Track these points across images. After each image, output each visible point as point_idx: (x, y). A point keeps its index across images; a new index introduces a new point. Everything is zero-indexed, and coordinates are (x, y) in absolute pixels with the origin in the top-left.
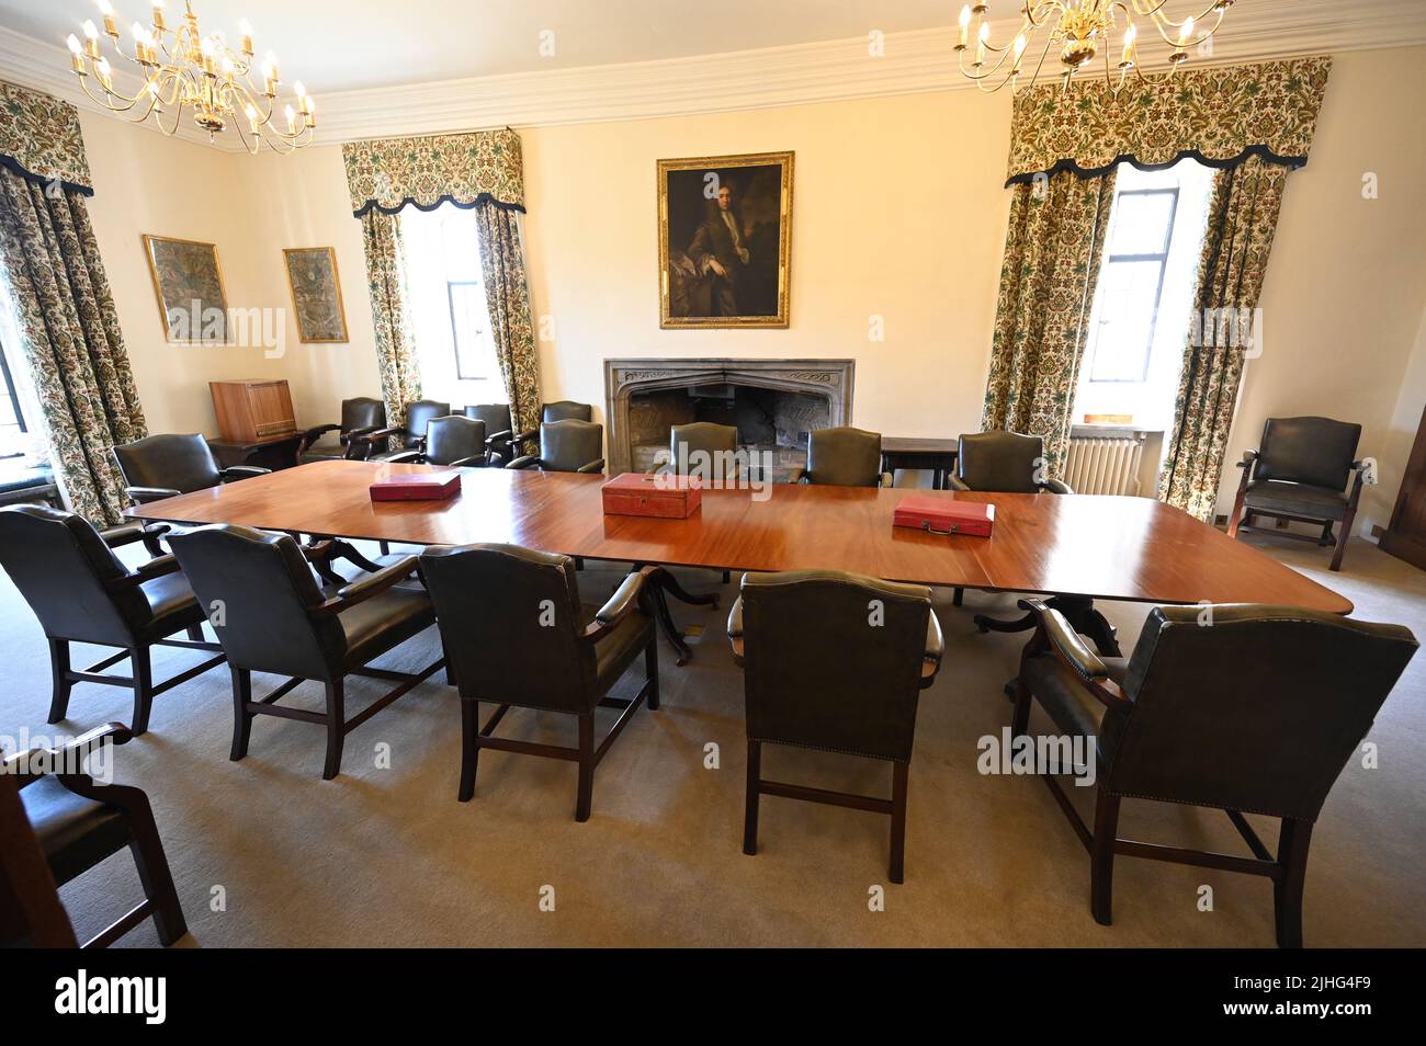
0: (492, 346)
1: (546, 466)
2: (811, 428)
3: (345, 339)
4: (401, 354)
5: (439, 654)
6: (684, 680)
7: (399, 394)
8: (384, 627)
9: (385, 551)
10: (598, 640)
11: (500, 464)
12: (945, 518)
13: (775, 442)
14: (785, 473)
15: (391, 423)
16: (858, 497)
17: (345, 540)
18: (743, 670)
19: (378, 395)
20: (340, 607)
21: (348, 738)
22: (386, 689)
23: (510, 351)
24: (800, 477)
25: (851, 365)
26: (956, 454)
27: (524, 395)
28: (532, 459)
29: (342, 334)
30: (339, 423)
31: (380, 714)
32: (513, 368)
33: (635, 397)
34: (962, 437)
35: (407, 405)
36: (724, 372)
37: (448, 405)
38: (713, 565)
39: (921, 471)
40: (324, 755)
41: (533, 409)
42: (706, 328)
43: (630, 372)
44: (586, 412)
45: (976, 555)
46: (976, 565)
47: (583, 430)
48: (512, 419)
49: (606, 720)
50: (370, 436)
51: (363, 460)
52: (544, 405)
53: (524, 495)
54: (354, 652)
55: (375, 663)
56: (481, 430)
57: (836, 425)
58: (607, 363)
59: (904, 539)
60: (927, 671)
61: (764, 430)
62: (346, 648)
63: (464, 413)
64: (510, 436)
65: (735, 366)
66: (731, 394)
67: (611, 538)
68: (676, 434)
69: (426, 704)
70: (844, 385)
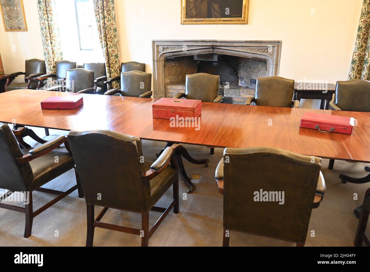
0: (97, 33)
1: (124, 94)
2: (257, 77)
3: (26, 30)
4: (53, 37)
5: (75, 183)
6: (191, 200)
7: (52, 57)
8: (50, 169)
9: (48, 134)
10: (151, 179)
11: (102, 92)
12: (329, 124)
13: (238, 84)
14: (242, 100)
15: (49, 72)
16: (282, 112)
17: (29, 128)
18: (222, 196)
19: (42, 58)
20: (30, 158)
21: (35, 219)
22: (50, 198)
23: (105, 36)
24: (251, 102)
25: (280, 44)
26: (334, 92)
27: (112, 58)
28: (117, 90)
29: (24, 27)
30: (24, 71)
31: (48, 209)
32: (107, 45)
33: (168, 60)
34: (338, 82)
35: (56, 63)
36: (213, 47)
37: (76, 63)
38: (208, 144)
39: (314, 100)
40: (24, 226)
41: (117, 66)
42: (205, 24)
43: (165, 47)
44: (143, 67)
45: (343, 143)
46: (343, 148)
47: (142, 76)
48: (107, 71)
49: (155, 217)
50: (38, 78)
51: (36, 89)
52: (122, 64)
53: (113, 108)
54: (36, 180)
55: (45, 186)
56: (92, 75)
57: (270, 75)
58: (154, 42)
59: (305, 134)
60: (316, 200)
61: (232, 78)
62: (33, 178)
63: (83, 67)
64: (105, 79)
65: (219, 44)
66: (216, 59)
67: (157, 130)
68: (188, 79)
69: (69, 206)
70: (275, 54)
